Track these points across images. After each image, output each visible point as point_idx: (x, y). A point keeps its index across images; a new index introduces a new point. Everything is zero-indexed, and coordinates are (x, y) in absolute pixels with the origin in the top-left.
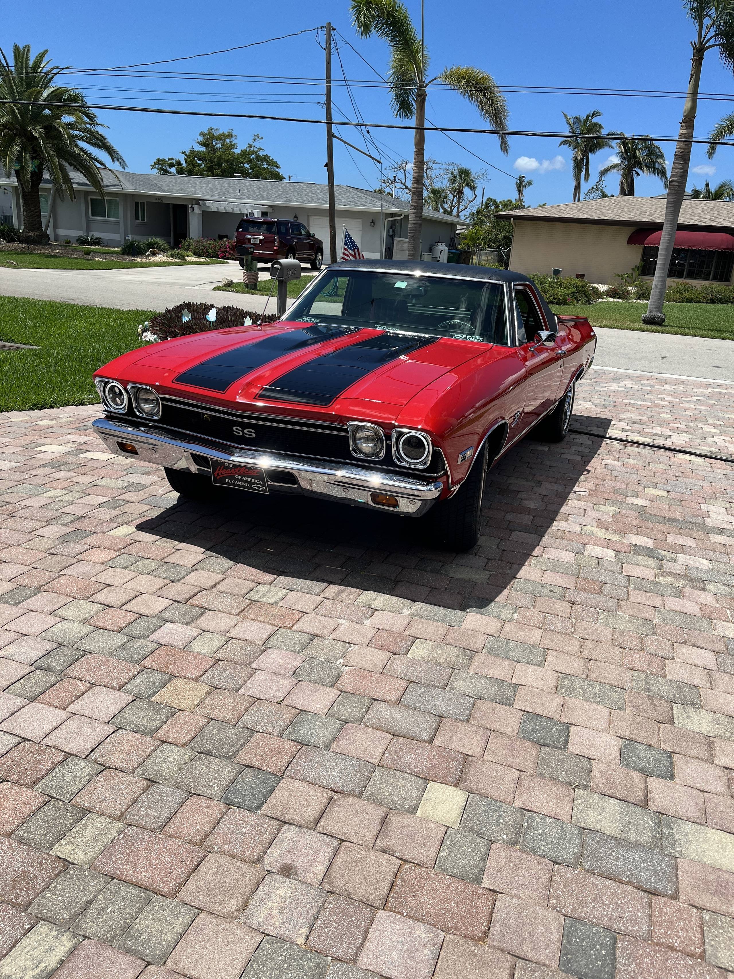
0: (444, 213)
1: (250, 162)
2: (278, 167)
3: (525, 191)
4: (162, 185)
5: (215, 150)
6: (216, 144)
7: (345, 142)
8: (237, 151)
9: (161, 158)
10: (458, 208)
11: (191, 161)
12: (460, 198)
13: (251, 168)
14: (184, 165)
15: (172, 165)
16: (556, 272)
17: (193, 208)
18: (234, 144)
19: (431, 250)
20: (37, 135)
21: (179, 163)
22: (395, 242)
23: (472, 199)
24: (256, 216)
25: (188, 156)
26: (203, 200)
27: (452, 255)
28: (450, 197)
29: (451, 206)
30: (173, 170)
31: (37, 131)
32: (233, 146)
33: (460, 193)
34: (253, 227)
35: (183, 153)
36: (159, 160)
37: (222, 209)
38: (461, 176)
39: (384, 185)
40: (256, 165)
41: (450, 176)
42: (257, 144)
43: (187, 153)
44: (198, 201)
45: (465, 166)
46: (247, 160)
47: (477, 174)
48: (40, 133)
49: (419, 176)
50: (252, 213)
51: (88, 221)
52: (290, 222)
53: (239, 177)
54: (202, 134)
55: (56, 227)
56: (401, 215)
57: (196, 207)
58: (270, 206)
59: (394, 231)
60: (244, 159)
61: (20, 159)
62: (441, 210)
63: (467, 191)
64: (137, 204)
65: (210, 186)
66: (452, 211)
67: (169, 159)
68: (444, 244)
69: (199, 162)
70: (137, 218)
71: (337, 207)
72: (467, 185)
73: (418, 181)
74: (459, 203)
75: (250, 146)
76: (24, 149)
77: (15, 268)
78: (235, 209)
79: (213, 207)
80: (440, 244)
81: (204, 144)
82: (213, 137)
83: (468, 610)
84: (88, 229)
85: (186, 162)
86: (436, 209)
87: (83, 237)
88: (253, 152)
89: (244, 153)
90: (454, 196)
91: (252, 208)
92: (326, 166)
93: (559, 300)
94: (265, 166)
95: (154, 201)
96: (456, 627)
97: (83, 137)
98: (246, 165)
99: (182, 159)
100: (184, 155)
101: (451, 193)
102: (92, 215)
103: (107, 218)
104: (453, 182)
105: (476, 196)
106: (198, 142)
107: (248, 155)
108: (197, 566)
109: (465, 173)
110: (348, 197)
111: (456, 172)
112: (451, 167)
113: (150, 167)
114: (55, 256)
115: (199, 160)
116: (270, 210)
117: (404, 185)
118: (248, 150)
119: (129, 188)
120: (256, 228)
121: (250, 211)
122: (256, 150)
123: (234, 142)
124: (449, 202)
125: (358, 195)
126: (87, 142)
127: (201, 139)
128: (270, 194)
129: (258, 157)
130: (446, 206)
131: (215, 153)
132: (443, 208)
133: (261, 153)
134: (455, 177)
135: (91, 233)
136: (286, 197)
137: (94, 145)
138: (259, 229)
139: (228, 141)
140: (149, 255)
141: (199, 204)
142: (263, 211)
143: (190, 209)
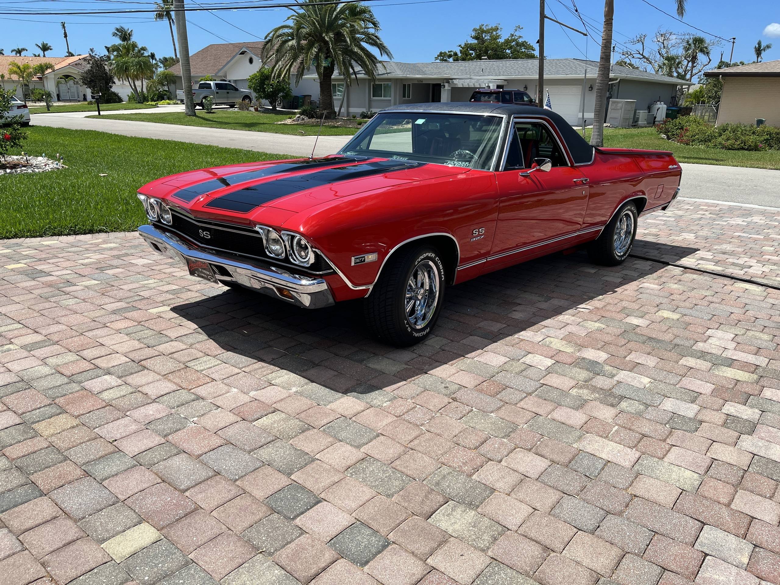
0: (678, 77)
1: (511, 48)
2: (533, 50)
3: (763, 54)
4: (425, 71)
5: (483, 41)
6: (485, 36)
7: (560, 24)
8: (501, 40)
9: (443, 52)
10: (692, 72)
11: (465, 51)
12: (693, 62)
13: (511, 53)
14: (460, 55)
15: (450, 56)
16: (760, 122)
17: (444, 86)
18: (499, 35)
19: (649, 108)
20: (328, 39)
21: (456, 54)
22: (610, 102)
23: (707, 63)
24: (491, 88)
25: (463, 48)
26: (452, 79)
27: (670, 112)
28: (685, 63)
29: (686, 71)
30: (451, 60)
31: (328, 37)
32: (498, 37)
33: (694, 59)
34: (484, 97)
35: (459, 46)
36: (441, 53)
37: (466, 85)
38: (695, 44)
39: (624, 56)
40: (515, 50)
41: (685, 44)
42: (517, 34)
43: (462, 46)
44: (448, 80)
45: (700, 35)
46: (508, 46)
47: (712, 41)
48: (330, 38)
49: (607, 42)
50: (489, 87)
51: (370, 101)
52: (514, 91)
53: (486, 59)
54: (475, 30)
55: (348, 106)
56: (617, 79)
57: (446, 85)
58: (505, 80)
59: (610, 94)
60: (506, 46)
61: (317, 57)
62: (675, 74)
63: (701, 57)
64: (404, 86)
65: (461, 68)
66: (686, 74)
67: (449, 52)
68: (662, 103)
69: (471, 52)
70: (404, 96)
71: (546, 77)
72: (702, 51)
73: (606, 46)
74: (693, 67)
75: (512, 35)
76: (320, 50)
77: (303, 135)
78: (476, 84)
79: (459, 84)
80: (659, 103)
81: (476, 38)
82: (483, 32)
83: (349, 394)
84: (370, 107)
85: (461, 53)
86: (670, 75)
87: (364, 113)
88: (514, 40)
89: (507, 42)
90: (689, 62)
91: (490, 82)
92: (538, 42)
93: (750, 146)
94: (523, 50)
95: (417, 82)
96: (323, 406)
97: (363, 39)
98: (507, 51)
99: (458, 50)
100: (460, 48)
101: (685, 58)
102: (373, 97)
103: (383, 98)
104: (687, 49)
105: (710, 60)
106: (471, 37)
107: (510, 42)
108: (176, 339)
109: (699, 41)
110: (571, 68)
111: (691, 41)
112: (687, 37)
113: (434, 59)
114: (337, 127)
115: (471, 50)
116: (505, 83)
117: (642, 55)
118: (510, 39)
119: (399, 74)
120: (486, 97)
121: (487, 85)
122: (516, 37)
123: (499, 34)
124: (683, 67)
125: (580, 65)
126: (366, 42)
127: (473, 34)
128: (506, 71)
129: (518, 44)
130: (680, 71)
131: (483, 44)
132: (678, 72)
133: (520, 40)
134: (690, 45)
135: (371, 110)
136: (519, 72)
137: (370, 44)
138: (489, 98)
139: (495, 33)
140: (405, 124)
141: (449, 82)
142: (499, 84)
143: (442, 87)
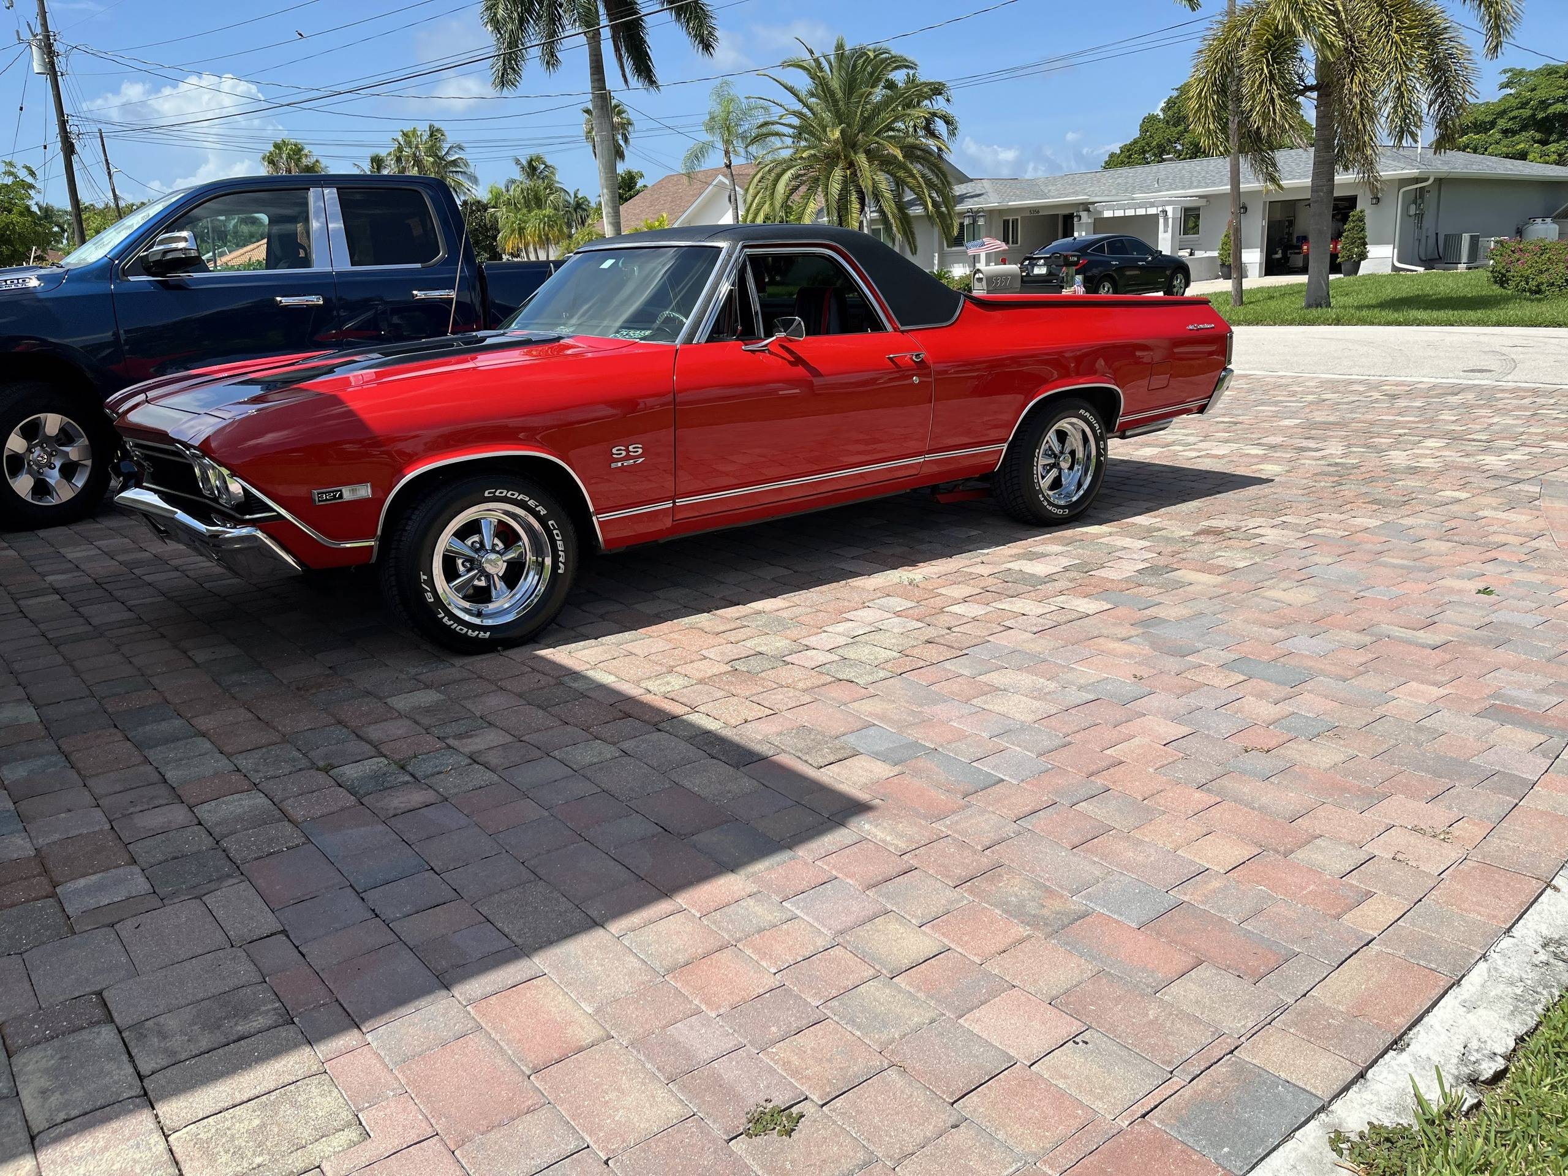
17: (1080, 217)
19: (1520, 233)
24: (1170, 215)
26: (1094, 203)
37: (1119, 213)
44: (1086, 206)
50: (1165, 212)
51: (941, 254)
53: (1171, 160)
57: (1084, 215)
58: (1200, 197)
59: (1419, 208)
64: (1006, 222)
65: (1119, 181)
68: (1549, 220)
70: (1006, 242)
78: (1139, 209)
79: (1107, 211)
80: (1539, 220)
84: (942, 265)
91: (1169, 203)
95: (1029, 215)
102: (948, 247)
103: (965, 249)
116: (1202, 203)
119: (992, 202)
121: (1161, 209)
128: (1206, 179)
141: (1088, 210)
142: (1188, 205)
143: (1076, 219)
